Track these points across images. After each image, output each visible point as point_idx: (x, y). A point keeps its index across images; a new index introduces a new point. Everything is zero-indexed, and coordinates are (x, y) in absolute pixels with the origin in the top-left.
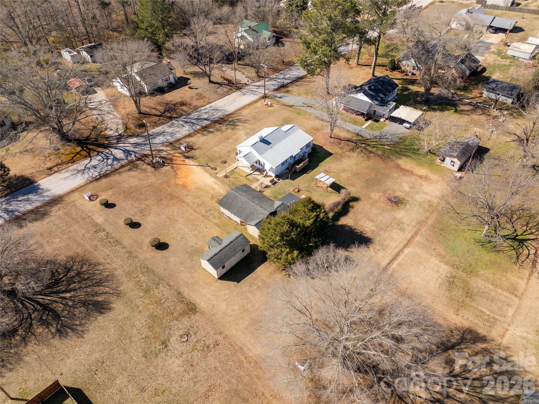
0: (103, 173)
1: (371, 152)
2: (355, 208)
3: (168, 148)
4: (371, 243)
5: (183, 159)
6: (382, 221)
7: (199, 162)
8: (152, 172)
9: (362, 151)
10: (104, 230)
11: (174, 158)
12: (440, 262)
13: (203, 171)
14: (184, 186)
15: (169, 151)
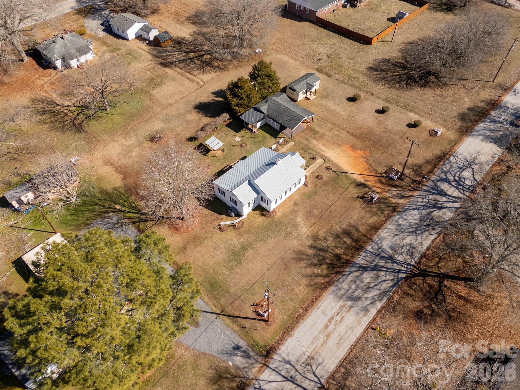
0: (447, 162)
3: (394, 201)
4: (195, 105)
5: (369, 183)
6: (178, 121)
7: (348, 178)
8: (394, 164)
10: (402, 107)
11: (379, 185)
12: (155, 95)
13: (340, 165)
14: (354, 148)
15: (390, 196)
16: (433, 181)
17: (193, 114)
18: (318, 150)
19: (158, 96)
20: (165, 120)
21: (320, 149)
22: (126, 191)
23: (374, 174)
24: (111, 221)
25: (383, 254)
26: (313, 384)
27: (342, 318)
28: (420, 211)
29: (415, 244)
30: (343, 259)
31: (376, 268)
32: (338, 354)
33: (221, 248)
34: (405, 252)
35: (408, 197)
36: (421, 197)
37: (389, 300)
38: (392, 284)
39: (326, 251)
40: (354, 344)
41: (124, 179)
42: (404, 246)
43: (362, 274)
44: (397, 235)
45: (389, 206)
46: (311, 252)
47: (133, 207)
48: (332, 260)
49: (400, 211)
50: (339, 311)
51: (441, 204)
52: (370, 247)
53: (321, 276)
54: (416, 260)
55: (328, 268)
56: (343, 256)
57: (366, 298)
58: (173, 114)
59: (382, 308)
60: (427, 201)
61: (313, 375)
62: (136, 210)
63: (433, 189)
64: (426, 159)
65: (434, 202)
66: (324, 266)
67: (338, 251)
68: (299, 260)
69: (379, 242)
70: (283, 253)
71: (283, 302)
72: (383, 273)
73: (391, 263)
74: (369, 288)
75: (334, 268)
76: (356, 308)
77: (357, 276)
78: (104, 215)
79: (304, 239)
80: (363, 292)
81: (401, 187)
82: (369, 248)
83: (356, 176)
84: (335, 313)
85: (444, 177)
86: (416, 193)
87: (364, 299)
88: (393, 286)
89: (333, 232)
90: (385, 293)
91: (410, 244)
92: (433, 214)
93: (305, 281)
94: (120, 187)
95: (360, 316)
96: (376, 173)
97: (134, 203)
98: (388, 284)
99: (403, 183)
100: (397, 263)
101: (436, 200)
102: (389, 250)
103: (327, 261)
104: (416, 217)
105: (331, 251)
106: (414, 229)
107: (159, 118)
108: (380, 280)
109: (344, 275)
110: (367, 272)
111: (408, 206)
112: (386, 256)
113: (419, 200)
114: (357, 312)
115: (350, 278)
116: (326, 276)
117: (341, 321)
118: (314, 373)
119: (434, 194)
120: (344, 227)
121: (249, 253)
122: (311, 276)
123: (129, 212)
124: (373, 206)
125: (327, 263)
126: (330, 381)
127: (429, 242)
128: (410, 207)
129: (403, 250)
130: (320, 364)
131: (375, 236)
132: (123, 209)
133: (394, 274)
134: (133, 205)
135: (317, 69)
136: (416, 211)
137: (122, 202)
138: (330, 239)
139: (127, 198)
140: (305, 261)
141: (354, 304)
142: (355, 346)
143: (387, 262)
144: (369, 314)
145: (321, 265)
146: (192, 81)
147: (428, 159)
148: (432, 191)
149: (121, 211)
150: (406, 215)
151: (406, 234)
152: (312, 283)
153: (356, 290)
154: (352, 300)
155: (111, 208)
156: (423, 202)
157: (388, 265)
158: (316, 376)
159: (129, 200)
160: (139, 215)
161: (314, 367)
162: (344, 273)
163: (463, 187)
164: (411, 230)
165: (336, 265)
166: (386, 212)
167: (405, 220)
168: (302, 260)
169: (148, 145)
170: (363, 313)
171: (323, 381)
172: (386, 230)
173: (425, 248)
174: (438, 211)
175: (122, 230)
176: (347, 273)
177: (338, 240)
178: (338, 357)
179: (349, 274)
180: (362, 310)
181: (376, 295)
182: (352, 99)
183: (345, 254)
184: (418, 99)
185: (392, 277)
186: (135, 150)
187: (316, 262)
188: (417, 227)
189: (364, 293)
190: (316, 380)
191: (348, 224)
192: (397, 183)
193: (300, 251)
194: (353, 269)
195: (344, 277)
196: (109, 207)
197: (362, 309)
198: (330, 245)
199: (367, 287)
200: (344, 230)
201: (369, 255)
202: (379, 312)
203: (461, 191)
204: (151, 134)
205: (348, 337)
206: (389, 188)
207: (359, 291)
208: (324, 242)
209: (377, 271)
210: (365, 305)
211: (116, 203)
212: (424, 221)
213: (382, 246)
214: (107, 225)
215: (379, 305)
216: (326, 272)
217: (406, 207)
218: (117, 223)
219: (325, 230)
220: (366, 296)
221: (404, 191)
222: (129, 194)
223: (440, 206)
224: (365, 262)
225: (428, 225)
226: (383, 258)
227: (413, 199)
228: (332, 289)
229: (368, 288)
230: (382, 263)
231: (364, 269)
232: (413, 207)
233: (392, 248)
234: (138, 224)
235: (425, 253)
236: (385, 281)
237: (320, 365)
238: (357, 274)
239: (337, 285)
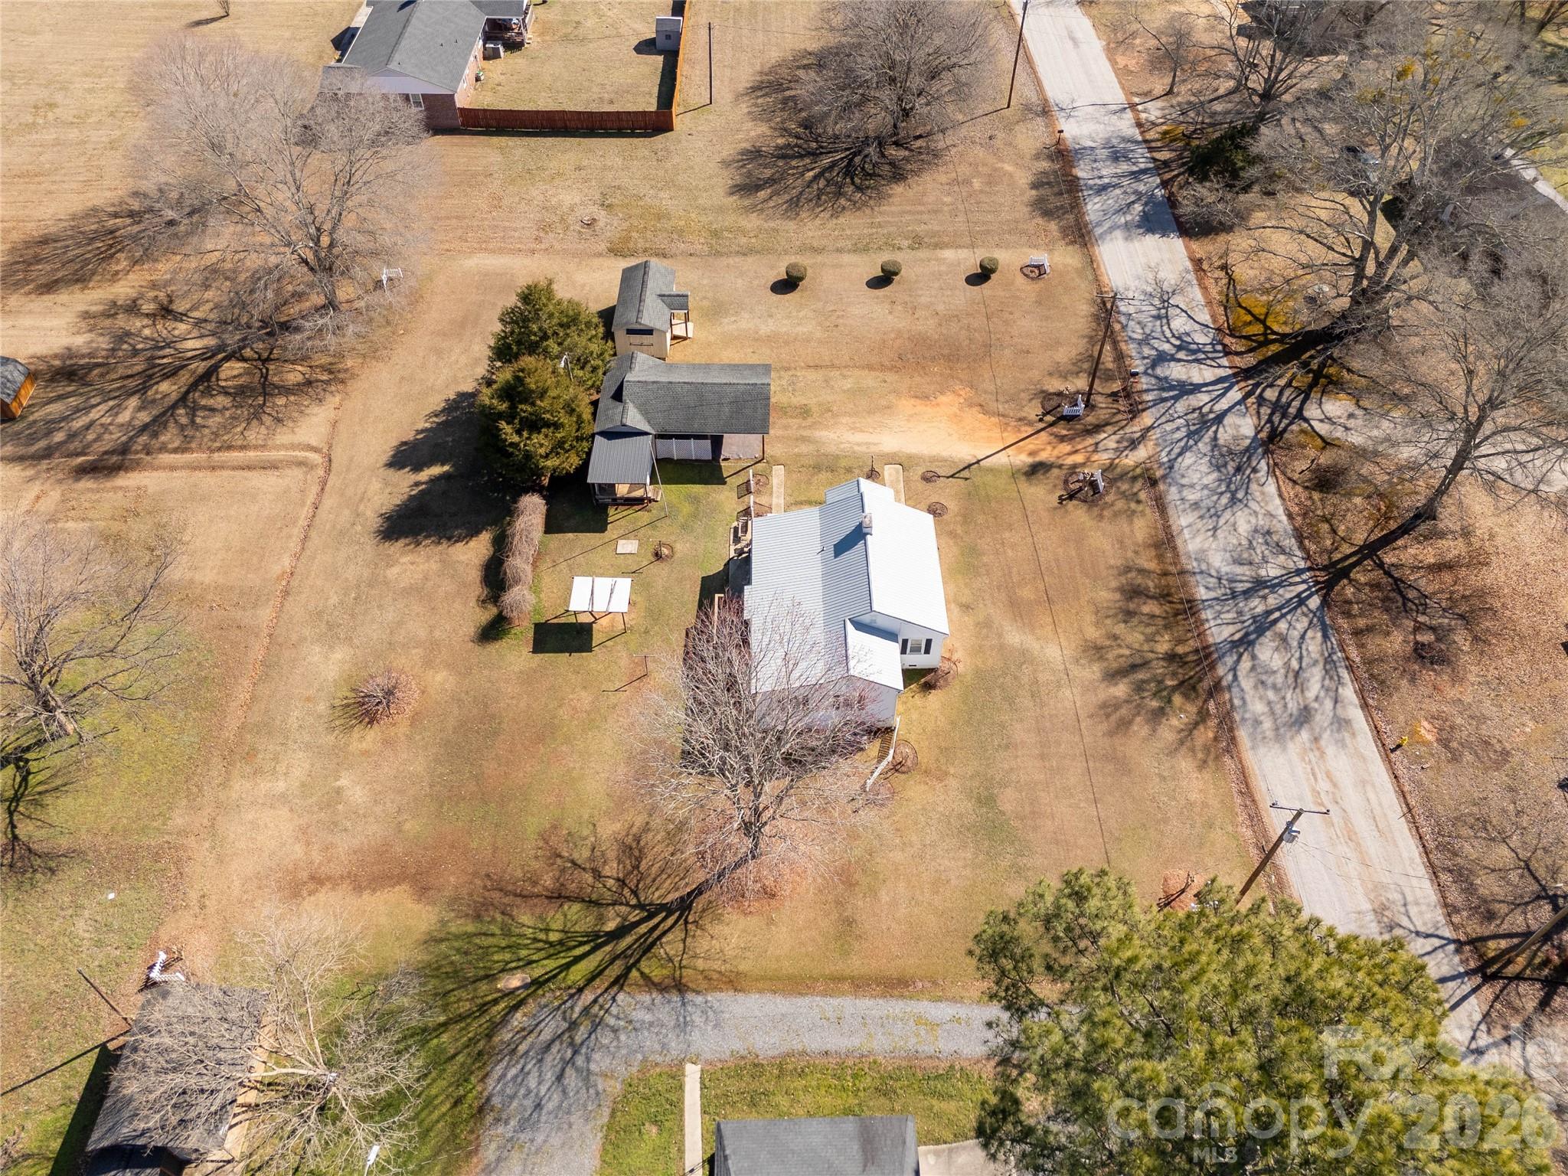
0: (1122, 319)
1: (559, 897)
2: (473, 603)
3: (1128, 462)
4: (379, 532)
5: (1043, 456)
6: (380, 607)
7: (994, 471)
8: (1041, 383)
9: (597, 874)
10: (911, 248)
11: (1066, 448)
12: (192, 581)
13: (945, 454)
14: (923, 397)
15: (1112, 456)
16: (1145, 373)
17: (405, 559)
18: (856, 448)
19: (208, 576)
20: (332, 633)
21: (858, 444)
22: (478, 917)
23: (1030, 431)
24: (546, 1035)
25: (1240, 587)
26: (1440, 954)
27: (1328, 775)
28: (1195, 448)
29: (1261, 523)
30: (1187, 654)
31: (1262, 625)
32: (1405, 855)
33: (933, 845)
34: (1267, 552)
35: (1143, 437)
36: (1163, 419)
37: (1350, 668)
38: (1319, 635)
39: (1145, 664)
40: (1405, 810)
41: (423, 891)
42: (1250, 542)
43: (1254, 657)
44: (1215, 529)
45: (1134, 479)
46: (1121, 690)
47: (561, 942)
48: (1174, 674)
49: (1164, 477)
50: (1309, 768)
51: (1211, 411)
52: (1202, 590)
53: (1196, 724)
54: (1298, 553)
55: (1186, 696)
56: (1180, 650)
57: (1317, 699)
58: (334, 599)
59: (1361, 693)
60: (1182, 421)
61: (1421, 940)
62: (582, 944)
63: (1163, 389)
64: (1083, 337)
65: (1195, 415)
66: (1177, 699)
67: (1163, 646)
68: (1124, 725)
69: (1204, 567)
70: (1077, 739)
71: (1201, 845)
72: (1282, 626)
73: (1272, 592)
74: (1297, 674)
75: (1194, 688)
76: (1326, 735)
77: (1253, 668)
78: (496, 1039)
79: (1076, 671)
80: (1298, 690)
81: (1107, 424)
82: (1202, 593)
83: (1002, 459)
84: (1308, 779)
85: (1154, 353)
86: (1147, 419)
87: (1316, 705)
88: (1325, 637)
89: (1111, 613)
90: (1328, 661)
91: (1256, 531)
92: (1221, 442)
93: (1185, 764)
94: (443, 923)
95: (1348, 741)
96: (1030, 424)
97: (547, 930)
98: (1313, 638)
99: (1102, 414)
100: (1280, 585)
101: (1194, 410)
102: (1238, 569)
103: (1169, 683)
104: (1204, 468)
105: (1151, 655)
106: (1228, 495)
107: (302, 640)
108: (1295, 644)
109: (1229, 687)
110: (1257, 646)
111: (1164, 454)
112: (1249, 585)
113: (1169, 427)
114: (1337, 742)
115: (1247, 683)
116: (1203, 716)
117: (1335, 785)
118: (1418, 933)
119: (1176, 398)
120: (1114, 584)
121: (1008, 801)
122: (1182, 742)
123: (567, 967)
124: (1109, 499)
125: (1174, 689)
126: (1456, 919)
127: (1278, 501)
128: (1169, 453)
129: (1259, 551)
130: (1405, 905)
131: (1184, 560)
132: (537, 972)
133: (1299, 611)
134: (554, 937)
135: (610, 250)
136: (1188, 454)
137: (507, 956)
138: (1120, 629)
139: (507, 932)
140: (1138, 719)
141: (1312, 729)
142: (1410, 810)
143: (1264, 597)
144: (1355, 726)
145: (1169, 701)
146: (273, 466)
147: (1087, 332)
148: (1165, 395)
149: (537, 984)
150: (1183, 476)
151: (1227, 515)
152: (1200, 755)
153: (1284, 698)
154: (1302, 724)
155: (496, 1002)
156: (1178, 429)
157: (1273, 601)
158: (1428, 936)
159: (520, 936)
160: (608, 948)
161: (1405, 922)
162: (1224, 683)
163: (1204, 353)
164: (1224, 500)
165: (1191, 678)
166: (1143, 495)
167: (1192, 486)
168: (1130, 722)
169: (367, 739)
170: (1346, 735)
171: (1447, 932)
172: (1186, 531)
173: (1284, 518)
174: (1221, 429)
175: (615, 1031)
176: (1230, 677)
177: (1135, 621)
178: (1412, 860)
179: (1235, 677)
180: (1339, 730)
181: (1324, 679)
182: (788, 285)
183: (1180, 641)
184: (921, 213)
185: (1305, 622)
186: (343, 782)
187: (1155, 704)
188: (1228, 486)
189: (1302, 691)
190: (1437, 942)
191: (1115, 572)
192: (1091, 419)
193: (1104, 706)
194: (1230, 660)
195: (1235, 690)
196: (483, 1008)
197: (1334, 727)
198: (1136, 646)
199: (1291, 675)
200: (1121, 590)
201: (1218, 608)
202: (1365, 706)
203: (1209, 362)
204: (337, 702)
205: (1380, 804)
206: (1090, 441)
207: (1289, 696)
208: (1119, 646)
209: (1268, 629)
210: (1331, 714)
211: (490, 977)
212: (1225, 465)
213: (1218, 572)
214: (549, 1058)
215: (1349, 692)
216: (1192, 709)
217: (1165, 460)
218: (573, 1025)
219: (1089, 618)
220: (1311, 694)
221: (1122, 428)
222: (499, 917)
223: (1212, 416)
224: (1231, 629)
225: (1238, 469)
226: (1247, 594)
227: (1155, 434)
228: (1243, 734)
229: (1297, 678)
230: (1257, 606)
231: (1244, 643)
232: (1176, 451)
233: (1239, 562)
234: (634, 973)
235: (1295, 529)
236: (1303, 637)
237: (1409, 907)
238: (1245, 664)
239: (1243, 719)
